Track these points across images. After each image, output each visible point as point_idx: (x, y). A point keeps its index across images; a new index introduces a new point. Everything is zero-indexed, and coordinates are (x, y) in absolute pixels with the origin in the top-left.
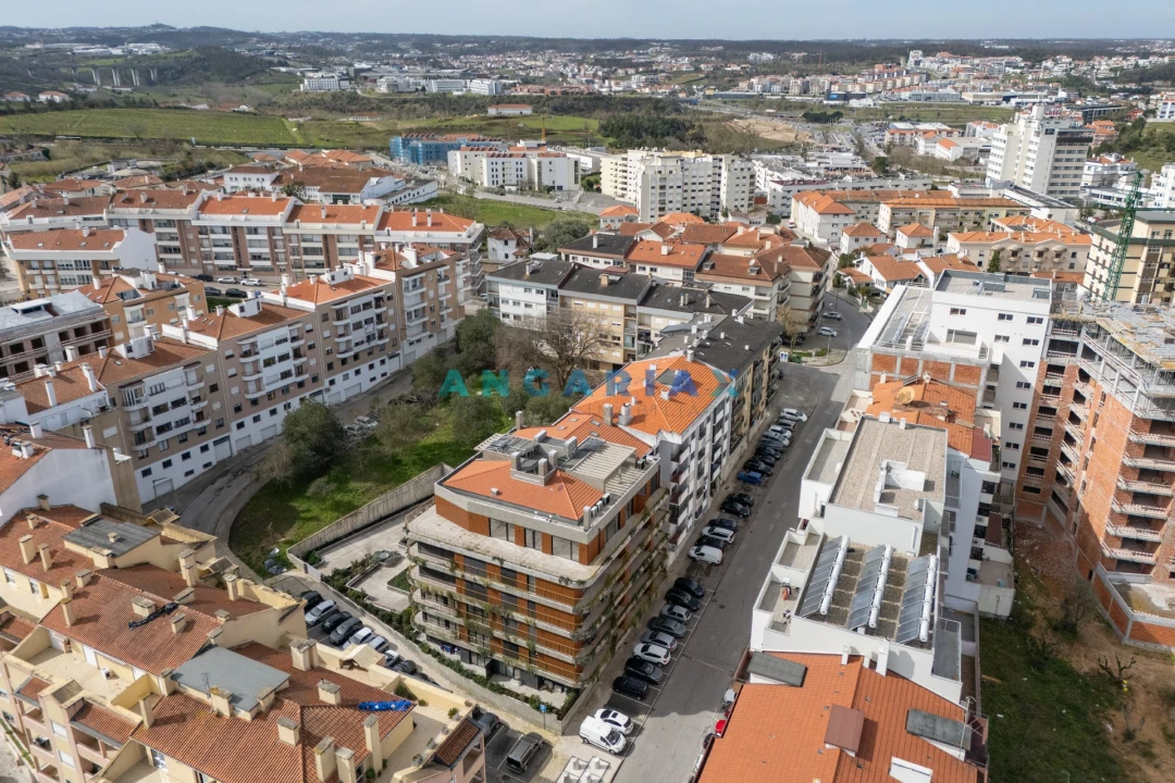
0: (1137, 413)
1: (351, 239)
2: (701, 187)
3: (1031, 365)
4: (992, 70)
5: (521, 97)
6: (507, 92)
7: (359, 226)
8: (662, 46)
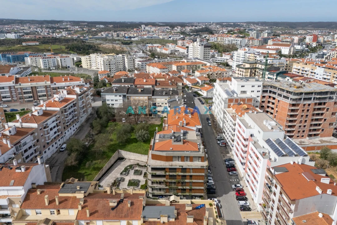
0: (290, 103)
1: (42, 87)
2: (120, 64)
3: (259, 97)
4: (163, 30)
5: (28, 39)
6: (22, 38)
7: (44, 83)
8: (67, 23)
